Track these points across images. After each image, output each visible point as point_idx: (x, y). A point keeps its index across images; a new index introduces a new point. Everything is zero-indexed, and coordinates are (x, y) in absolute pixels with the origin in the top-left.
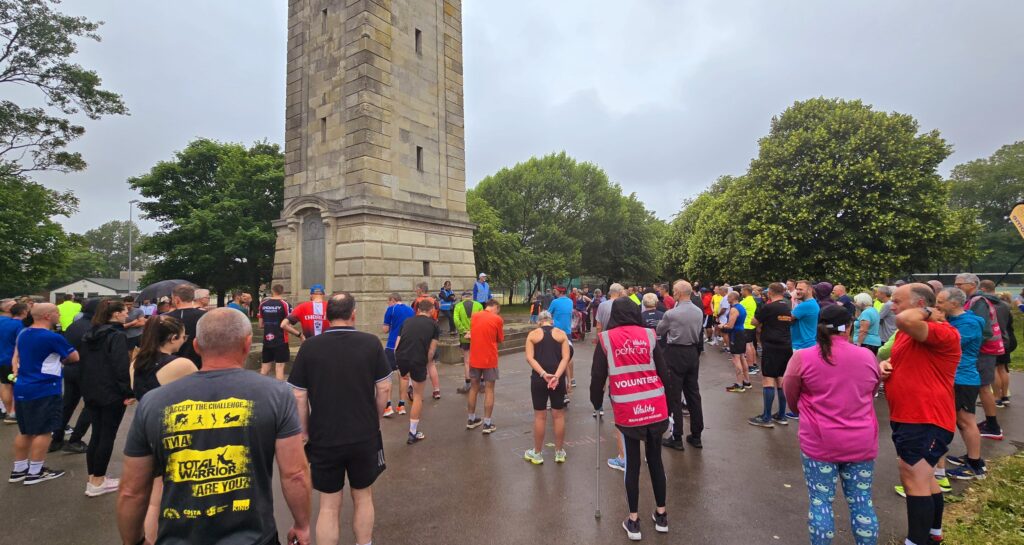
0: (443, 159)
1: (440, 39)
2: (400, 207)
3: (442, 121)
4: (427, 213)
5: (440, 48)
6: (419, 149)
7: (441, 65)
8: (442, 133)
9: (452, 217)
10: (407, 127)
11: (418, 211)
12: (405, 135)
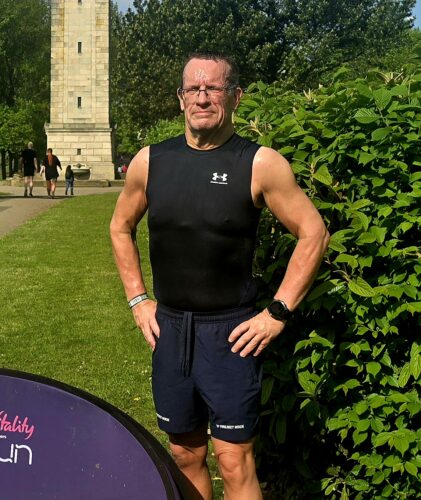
0: (94, 100)
1: (94, 40)
2: (67, 126)
3: (94, 82)
4: (81, 127)
5: (93, 45)
6: (79, 98)
7: (93, 54)
8: (94, 87)
9: (97, 126)
10: (72, 90)
11: (77, 127)
12: (71, 94)
